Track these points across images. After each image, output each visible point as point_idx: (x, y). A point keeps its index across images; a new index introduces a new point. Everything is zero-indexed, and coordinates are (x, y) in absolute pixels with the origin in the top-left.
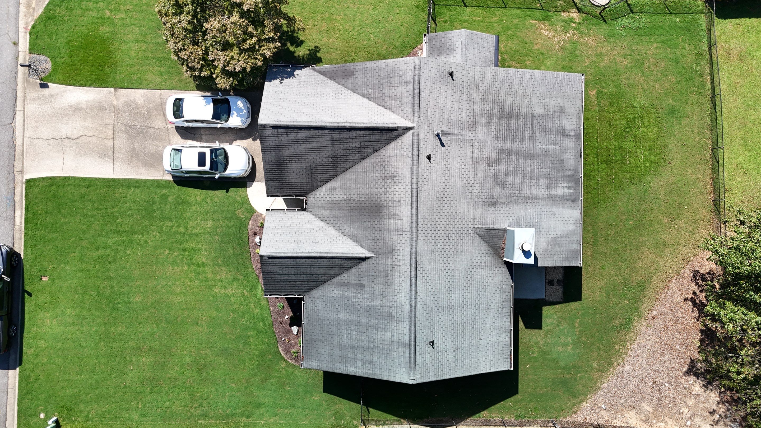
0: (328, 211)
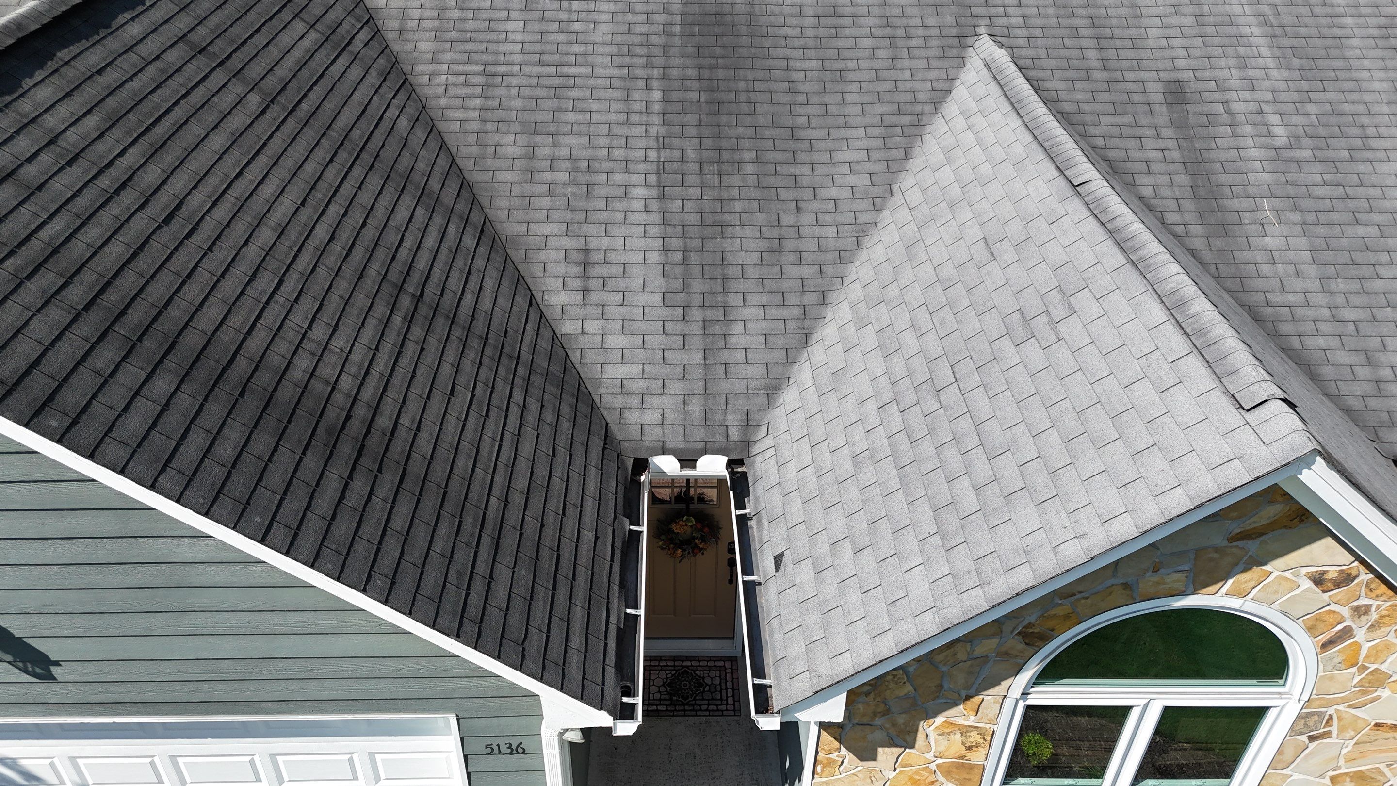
0: (735, 299)
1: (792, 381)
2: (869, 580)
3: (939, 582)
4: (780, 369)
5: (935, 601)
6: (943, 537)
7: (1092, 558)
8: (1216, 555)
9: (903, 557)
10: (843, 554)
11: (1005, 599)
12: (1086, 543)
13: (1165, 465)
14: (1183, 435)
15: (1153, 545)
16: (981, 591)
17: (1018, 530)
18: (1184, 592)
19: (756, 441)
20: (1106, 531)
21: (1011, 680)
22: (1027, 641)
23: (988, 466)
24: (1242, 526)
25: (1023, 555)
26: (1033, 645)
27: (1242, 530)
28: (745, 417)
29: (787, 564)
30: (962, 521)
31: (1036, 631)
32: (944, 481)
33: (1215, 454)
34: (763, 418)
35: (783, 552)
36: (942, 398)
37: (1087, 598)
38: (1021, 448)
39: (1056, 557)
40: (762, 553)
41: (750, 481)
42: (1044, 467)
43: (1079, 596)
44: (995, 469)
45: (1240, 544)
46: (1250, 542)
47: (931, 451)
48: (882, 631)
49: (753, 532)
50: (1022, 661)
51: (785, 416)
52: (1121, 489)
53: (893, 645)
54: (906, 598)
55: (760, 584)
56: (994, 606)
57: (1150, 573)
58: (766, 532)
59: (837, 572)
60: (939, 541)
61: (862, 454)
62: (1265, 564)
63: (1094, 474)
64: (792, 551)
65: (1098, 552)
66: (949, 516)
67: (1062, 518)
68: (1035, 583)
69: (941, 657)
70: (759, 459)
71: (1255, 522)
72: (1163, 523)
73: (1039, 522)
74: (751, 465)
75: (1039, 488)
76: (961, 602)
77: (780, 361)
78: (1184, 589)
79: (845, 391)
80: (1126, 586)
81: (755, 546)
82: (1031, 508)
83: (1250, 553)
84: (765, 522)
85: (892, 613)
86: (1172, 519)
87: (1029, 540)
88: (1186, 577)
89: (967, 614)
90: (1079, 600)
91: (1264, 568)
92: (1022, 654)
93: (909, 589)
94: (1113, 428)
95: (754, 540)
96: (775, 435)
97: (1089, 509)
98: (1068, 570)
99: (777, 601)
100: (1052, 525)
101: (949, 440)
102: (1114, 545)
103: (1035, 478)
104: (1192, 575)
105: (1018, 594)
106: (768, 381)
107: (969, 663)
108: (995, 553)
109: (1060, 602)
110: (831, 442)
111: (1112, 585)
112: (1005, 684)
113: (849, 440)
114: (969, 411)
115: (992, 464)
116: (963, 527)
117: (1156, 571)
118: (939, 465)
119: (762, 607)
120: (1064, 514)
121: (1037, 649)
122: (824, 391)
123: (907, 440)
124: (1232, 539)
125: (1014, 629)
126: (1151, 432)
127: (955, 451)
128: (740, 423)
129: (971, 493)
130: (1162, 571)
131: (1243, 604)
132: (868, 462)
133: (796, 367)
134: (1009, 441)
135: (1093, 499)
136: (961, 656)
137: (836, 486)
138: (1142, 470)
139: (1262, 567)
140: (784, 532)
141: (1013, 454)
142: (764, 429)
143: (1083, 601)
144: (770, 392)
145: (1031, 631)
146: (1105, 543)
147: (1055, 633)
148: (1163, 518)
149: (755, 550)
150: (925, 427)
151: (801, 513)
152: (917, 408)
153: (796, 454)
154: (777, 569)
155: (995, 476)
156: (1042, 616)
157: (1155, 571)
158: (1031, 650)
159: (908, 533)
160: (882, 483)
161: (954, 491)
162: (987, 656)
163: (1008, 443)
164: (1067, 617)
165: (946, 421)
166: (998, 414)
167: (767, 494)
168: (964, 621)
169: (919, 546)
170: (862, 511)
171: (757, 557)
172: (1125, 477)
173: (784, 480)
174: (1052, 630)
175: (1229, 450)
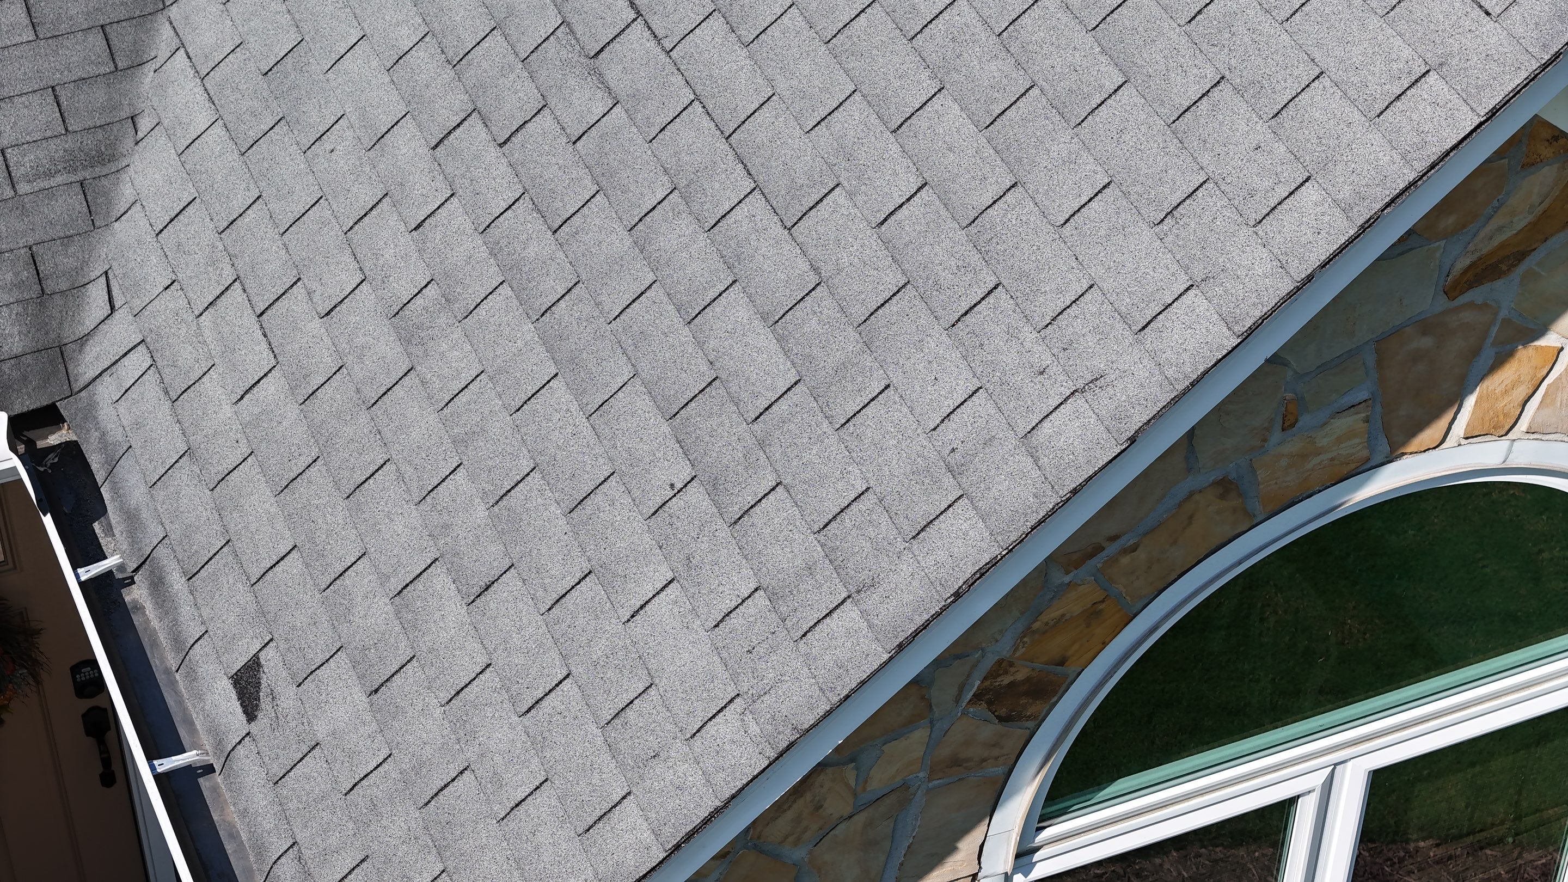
1: (145, 124)
2: (533, 672)
3: (734, 620)
4: (99, 94)
5: (735, 677)
6: (714, 488)
7: (1132, 440)
8: (1426, 342)
9: (615, 575)
10: (437, 616)
11: (926, 617)
12: (1105, 401)
13: (1261, 132)
14: (1285, 36)
15: (1274, 360)
16: (855, 614)
17: (918, 411)
18: (1368, 459)
19: (83, 340)
20: (1153, 354)
21: (982, 828)
22: (1003, 712)
23: (788, 248)
24: (1471, 247)
25: (948, 481)
26: (1020, 717)
27: (1475, 257)
28: (27, 274)
29: (278, 690)
30: (755, 427)
31: (1020, 676)
32: (678, 322)
33: (1377, 70)
34: (85, 263)
35: (256, 656)
36: (613, 74)
37: (1134, 548)
38: (870, 173)
39: (1036, 461)
40: (192, 676)
41: (94, 467)
42: (943, 212)
43: (1111, 549)
44: (812, 252)
45: (1476, 295)
46: (1498, 284)
47: (620, 242)
48: (607, 806)
49: (147, 621)
50: (1000, 770)
51: (150, 238)
52: (1165, 227)
53: (647, 836)
54: (652, 691)
55: (209, 769)
56: (901, 647)
57: (1276, 436)
58: (186, 610)
59: (431, 672)
60: (706, 503)
61: (419, 301)
62: (1542, 331)
63: (1085, 199)
64: (282, 646)
65: (1145, 418)
66: (714, 422)
67: (1028, 345)
68: (996, 551)
69: (783, 824)
70: (106, 391)
71: (1500, 229)
72: (1290, 295)
73: (967, 374)
74: (85, 418)
75: (946, 277)
76: (808, 660)
77: (92, 70)
78: (1365, 453)
79: (317, 119)
80: (1225, 487)
81: (163, 659)
82: (937, 343)
83: (1503, 314)
84: (177, 582)
85: (622, 746)
86: (1310, 278)
87: (952, 432)
88: (1367, 420)
89: (832, 689)
90: (1113, 560)
91: (1542, 342)
92: (996, 752)
93: (653, 664)
94: (1103, 59)
95: (155, 643)
96: (137, 304)
97: (1091, 302)
98: (1075, 492)
99: (277, 808)
100: (1004, 373)
101: (660, 196)
102: (1180, 387)
103: (927, 249)
104: (1378, 408)
105: (958, 595)
106: (69, 143)
107: (860, 819)
108: (869, 495)
109: (1067, 579)
110: (314, 285)
111: (1191, 495)
112: (968, 845)
113: (367, 265)
114: (697, 98)
115: (801, 239)
116: (761, 444)
117: (1292, 425)
118: (651, 277)
119: (234, 836)
120: (1029, 335)
121: (1031, 724)
122: (253, 134)
123: (539, 225)
124: (1454, 290)
125: (961, 689)
126: (1204, 47)
127: (686, 226)
128: (16, 295)
129: (763, 338)
130: (1305, 420)
131: (1510, 451)
132: (442, 320)
133: (148, 77)
134: (832, 160)
135: (1097, 271)
136: (836, 806)
137: (364, 417)
138: (1205, 159)
139: (1537, 343)
140: (243, 595)
141: (851, 195)
142: (96, 295)
143: (1125, 560)
144: (87, 174)
145: (1006, 680)
146: (1155, 390)
147: (1071, 669)
148: (1287, 280)
149: (167, 671)
150: (583, 172)
151: (280, 525)
152: (545, 121)
153: (215, 348)
154: (251, 713)
155: (816, 270)
156: (1028, 631)
157: (1288, 424)
158: (1017, 732)
159: (612, 504)
160: (500, 371)
161: (712, 343)
162: (905, 786)
163: (831, 166)
164: (1093, 614)
165: (640, 140)
166: (782, 86)
167: (160, 494)
168: (828, 713)
169: (650, 530)
170: (461, 472)
171: (177, 692)
172: (1166, 189)
173: (199, 438)
174: (1062, 662)
175: (1407, 53)
